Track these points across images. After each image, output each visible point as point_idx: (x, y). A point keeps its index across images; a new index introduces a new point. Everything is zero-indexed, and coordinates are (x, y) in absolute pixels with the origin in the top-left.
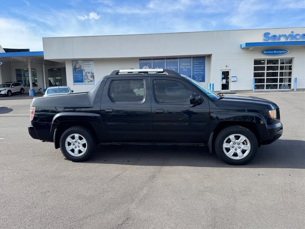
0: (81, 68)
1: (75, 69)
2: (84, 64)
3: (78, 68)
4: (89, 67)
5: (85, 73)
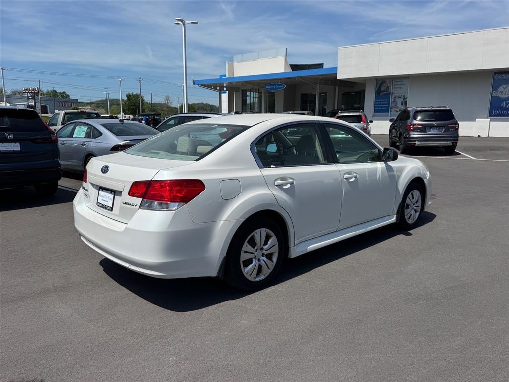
1: (378, 92)
2: (394, 83)
3: (384, 91)
5: (393, 98)
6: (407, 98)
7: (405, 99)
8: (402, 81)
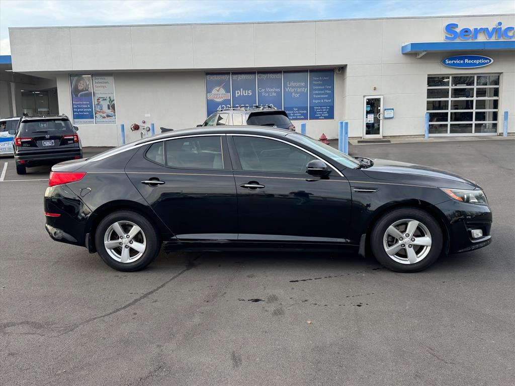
0: (88, 90)
2: (94, 81)
4: (104, 87)
5: (96, 100)
6: (113, 100)
7: (111, 101)
8: (104, 79)
